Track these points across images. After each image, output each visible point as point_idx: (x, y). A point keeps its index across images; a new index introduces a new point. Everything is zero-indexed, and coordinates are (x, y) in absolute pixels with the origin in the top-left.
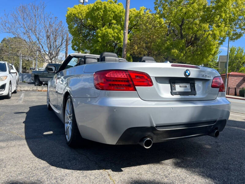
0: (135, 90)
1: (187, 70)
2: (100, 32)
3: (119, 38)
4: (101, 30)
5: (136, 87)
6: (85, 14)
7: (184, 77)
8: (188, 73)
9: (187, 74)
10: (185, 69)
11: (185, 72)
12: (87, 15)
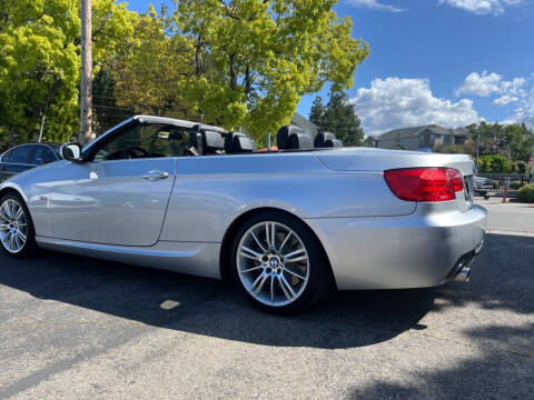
0: (455, 198)
2: (11, 39)
3: (66, 64)
4: (11, 33)
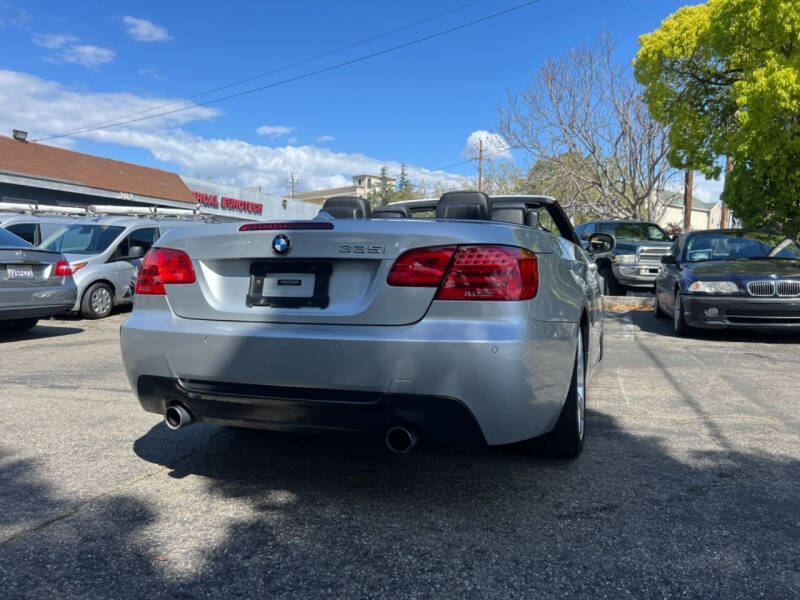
0: (163, 292)
1: (278, 237)
2: (748, 88)
5: (166, 286)
6: (695, 38)
7: (273, 256)
8: (282, 246)
9: (278, 247)
10: (271, 234)
11: (274, 243)
12: (702, 41)
